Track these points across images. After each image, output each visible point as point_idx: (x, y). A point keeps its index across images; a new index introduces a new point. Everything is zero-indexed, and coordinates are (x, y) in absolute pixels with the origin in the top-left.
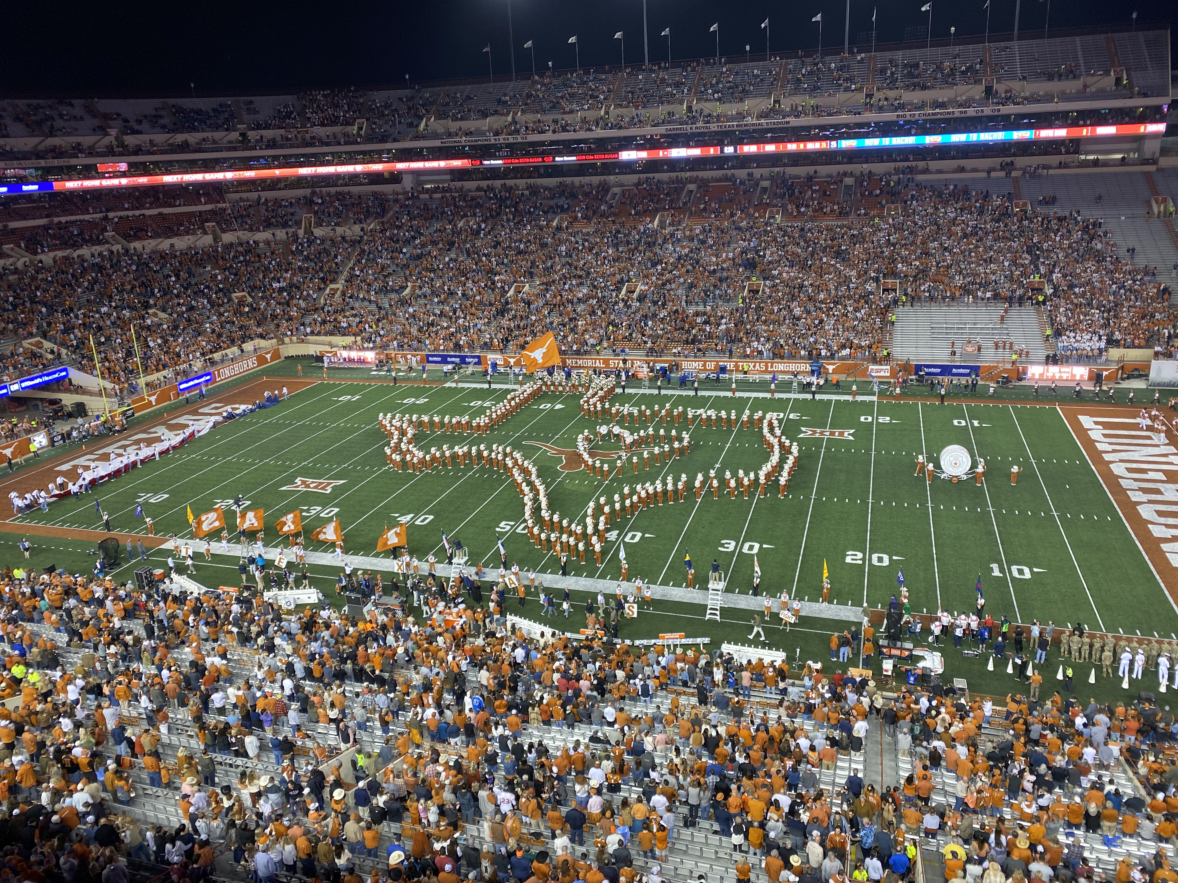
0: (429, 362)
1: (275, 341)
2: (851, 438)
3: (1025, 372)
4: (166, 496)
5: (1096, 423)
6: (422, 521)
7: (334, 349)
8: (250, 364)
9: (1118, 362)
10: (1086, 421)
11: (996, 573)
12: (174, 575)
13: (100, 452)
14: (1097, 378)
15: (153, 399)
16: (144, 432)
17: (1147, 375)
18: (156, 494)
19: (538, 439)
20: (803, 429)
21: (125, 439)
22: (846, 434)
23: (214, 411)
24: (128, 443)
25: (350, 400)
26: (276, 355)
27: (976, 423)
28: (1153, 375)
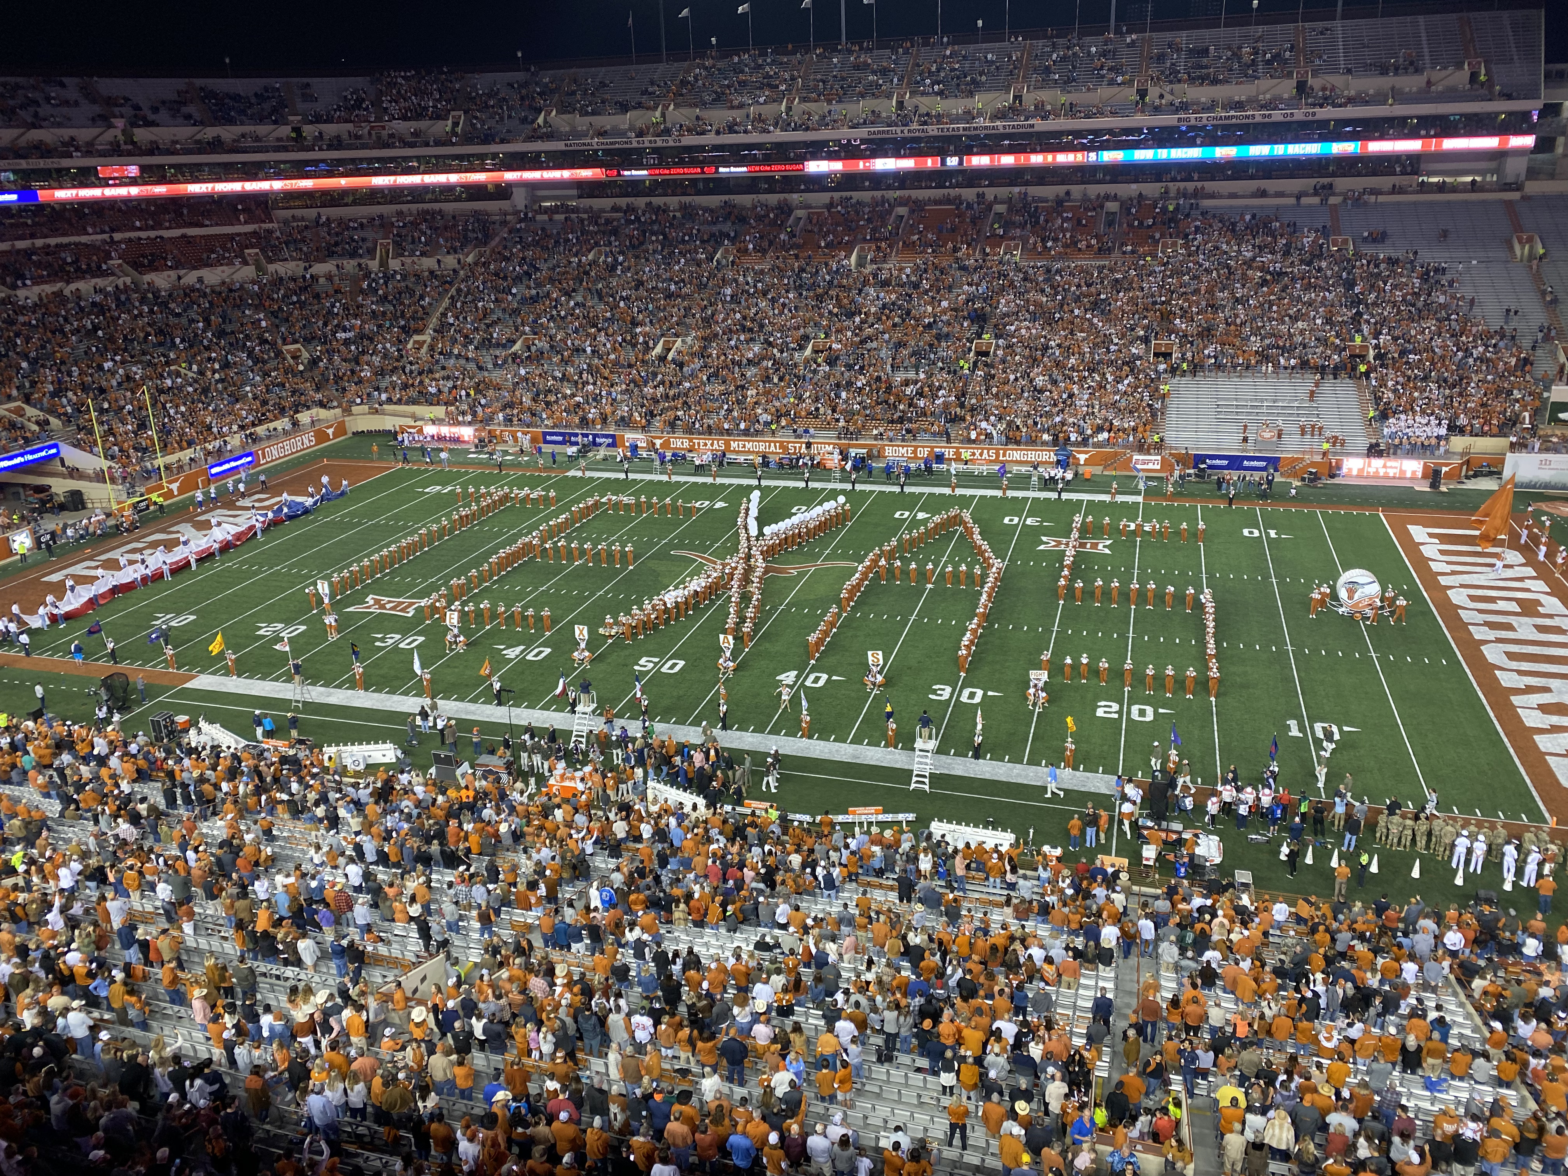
0: (546, 442)
1: (338, 411)
2: (1107, 551)
3: (1339, 467)
4: (192, 617)
5: (1431, 535)
6: (536, 655)
7: (419, 423)
8: (306, 441)
9: (1463, 454)
10: (1418, 533)
11: (1295, 732)
12: (202, 724)
13: (103, 557)
14: (1434, 476)
15: (174, 487)
16: (163, 531)
17: (1500, 473)
18: (178, 614)
19: (691, 547)
20: (1044, 539)
21: (137, 540)
22: (1100, 546)
23: (257, 505)
24: (140, 545)
25: (439, 493)
26: (341, 429)
27: (1273, 534)
28: (1507, 473)
